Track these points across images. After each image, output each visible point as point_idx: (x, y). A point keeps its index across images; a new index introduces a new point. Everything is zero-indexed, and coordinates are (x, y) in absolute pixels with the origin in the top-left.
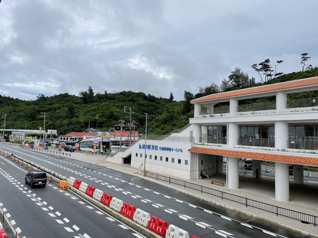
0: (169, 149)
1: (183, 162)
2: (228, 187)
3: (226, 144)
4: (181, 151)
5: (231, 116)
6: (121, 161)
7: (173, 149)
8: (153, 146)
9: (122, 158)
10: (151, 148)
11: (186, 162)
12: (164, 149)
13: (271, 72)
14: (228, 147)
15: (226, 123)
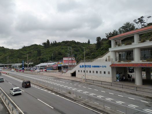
0: (98, 67)
1: (107, 73)
2: (136, 84)
3: (133, 60)
4: (105, 67)
5: (135, 44)
6: (70, 75)
7: (100, 66)
8: (88, 66)
9: (71, 73)
10: (87, 67)
11: (109, 73)
12: (95, 67)
13: (144, 23)
14: (135, 62)
15: (133, 48)
